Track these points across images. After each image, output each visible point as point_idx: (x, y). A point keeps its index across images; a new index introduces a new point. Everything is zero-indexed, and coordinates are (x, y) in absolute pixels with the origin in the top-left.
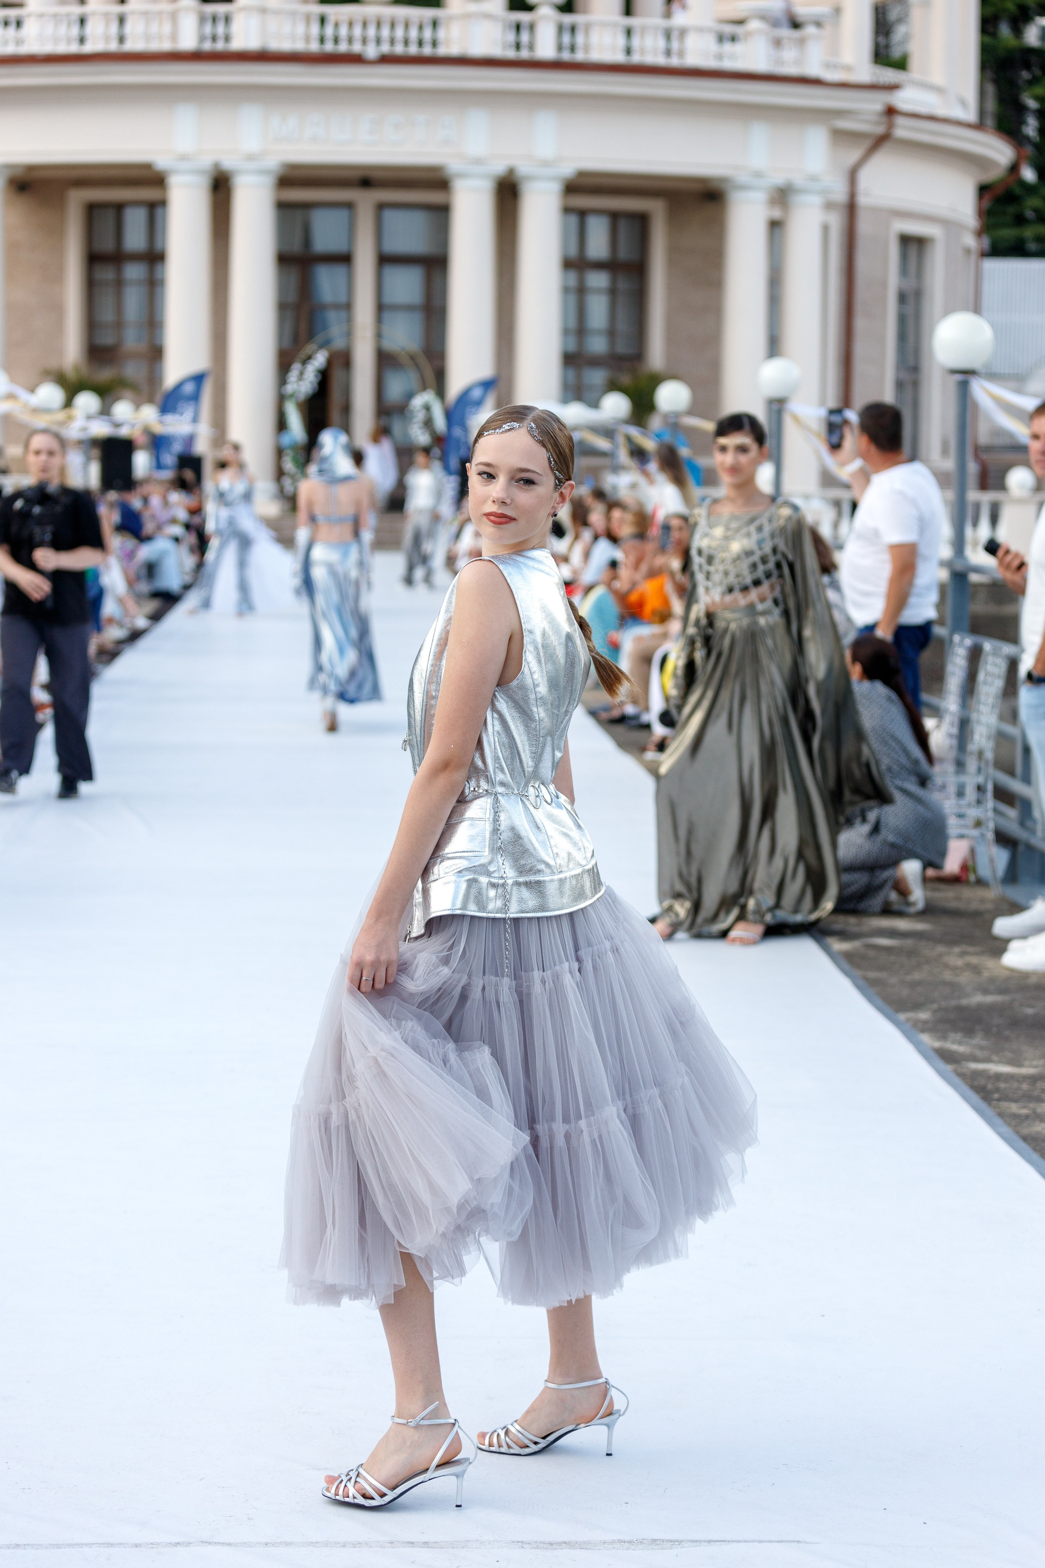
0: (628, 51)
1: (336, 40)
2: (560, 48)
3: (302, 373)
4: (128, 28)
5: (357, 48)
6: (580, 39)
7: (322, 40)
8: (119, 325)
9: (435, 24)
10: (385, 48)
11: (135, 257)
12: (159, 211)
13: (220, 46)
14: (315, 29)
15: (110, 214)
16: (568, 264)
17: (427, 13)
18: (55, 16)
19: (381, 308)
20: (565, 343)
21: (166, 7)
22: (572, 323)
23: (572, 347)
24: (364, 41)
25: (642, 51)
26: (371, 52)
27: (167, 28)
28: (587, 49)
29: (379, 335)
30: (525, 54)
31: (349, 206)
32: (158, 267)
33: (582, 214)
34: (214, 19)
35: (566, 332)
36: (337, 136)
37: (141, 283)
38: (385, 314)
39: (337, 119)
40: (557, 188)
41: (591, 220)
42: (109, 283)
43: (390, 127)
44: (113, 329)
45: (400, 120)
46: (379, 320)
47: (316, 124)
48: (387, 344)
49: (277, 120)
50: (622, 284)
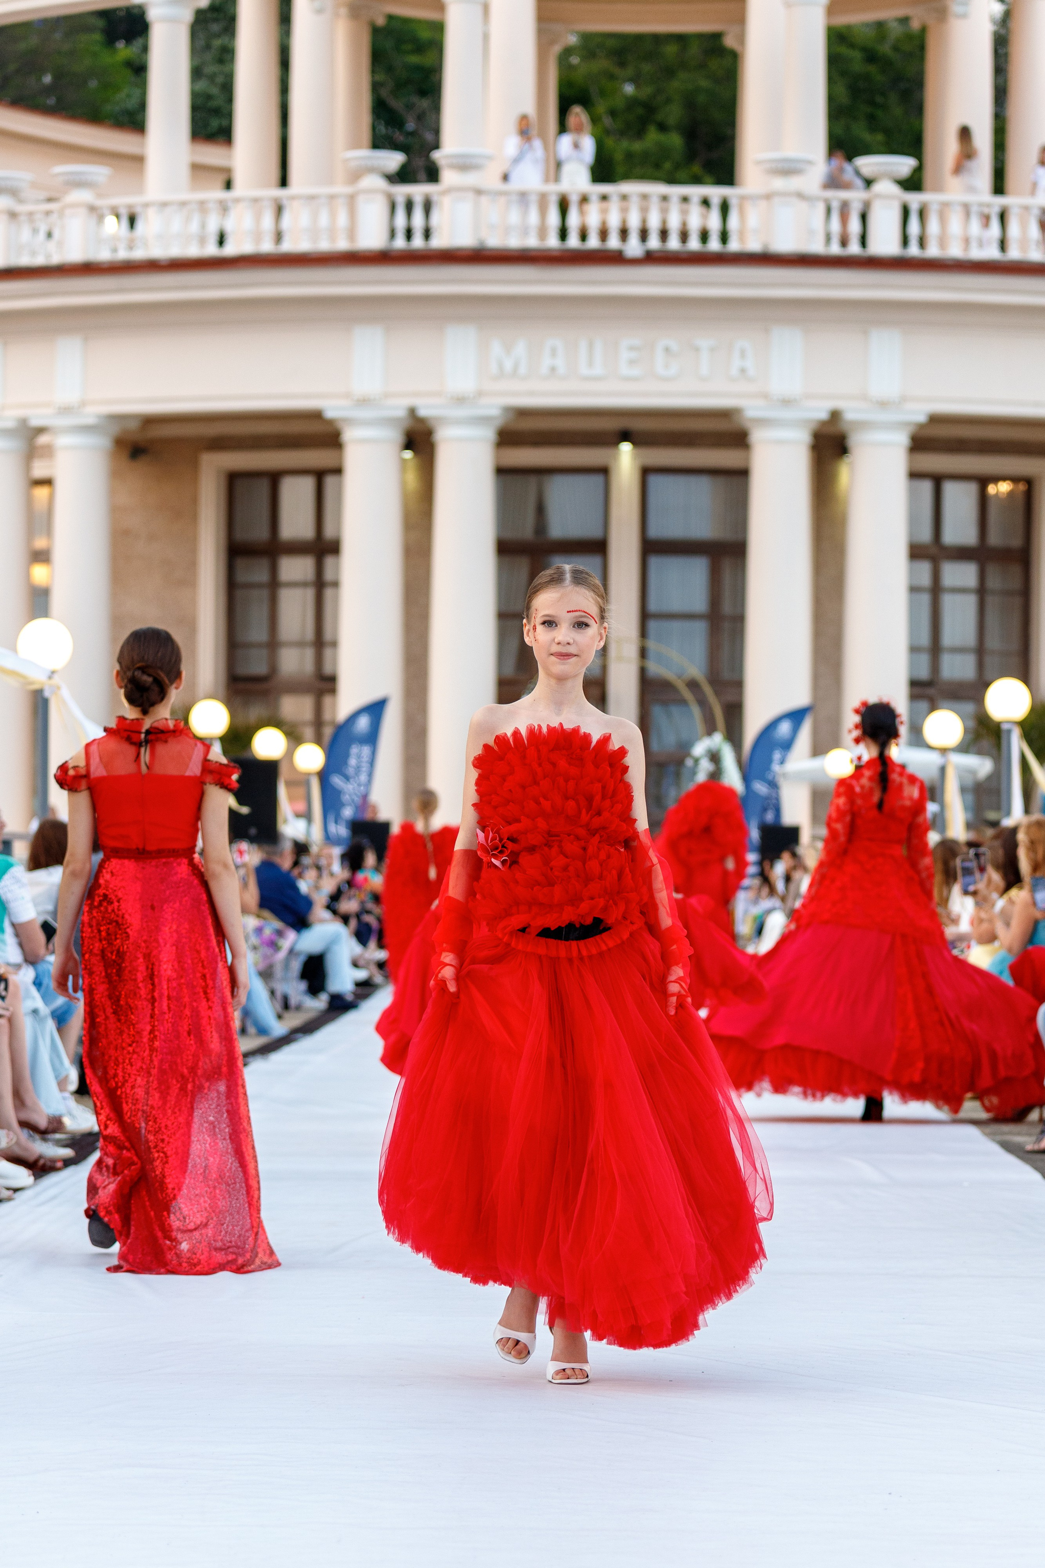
0: (1003, 245)
1: (583, 236)
2: (905, 241)
4: (287, 221)
5: (614, 243)
6: (933, 227)
7: (563, 234)
8: (273, 644)
9: (725, 208)
10: (654, 243)
11: (297, 548)
12: (330, 481)
13: (418, 242)
14: (553, 218)
15: (263, 487)
16: (916, 552)
17: (715, 193)
18: (183, 204)
19: (645, 616)
20: (912, 665)
21: (341, 189)
22: (925, 639)
23: (924, 674)
24: (624, 233)
25: (1024, 243)
26: (634, 248)
27: (342, 219)
28: (942, 242)
29: (643, 653)
30: (854, 248)
31: (604, 471)
32: (329, 561)
33: (938, 480)
34: (409, 206)
35: (914, 649)
36: (584, 370)
37: (304, 584)
38: (652, 625)
39: (583, 346)
40: (902, 439)
41: (950, 489)
42: (259, 586)
43: (660, 356)
44: (264, 652)
45: (674, 345)
46: (643, 633)
47: (554, 352)
48: (655, 669)
49: (496, 348)
50: (994, 582)
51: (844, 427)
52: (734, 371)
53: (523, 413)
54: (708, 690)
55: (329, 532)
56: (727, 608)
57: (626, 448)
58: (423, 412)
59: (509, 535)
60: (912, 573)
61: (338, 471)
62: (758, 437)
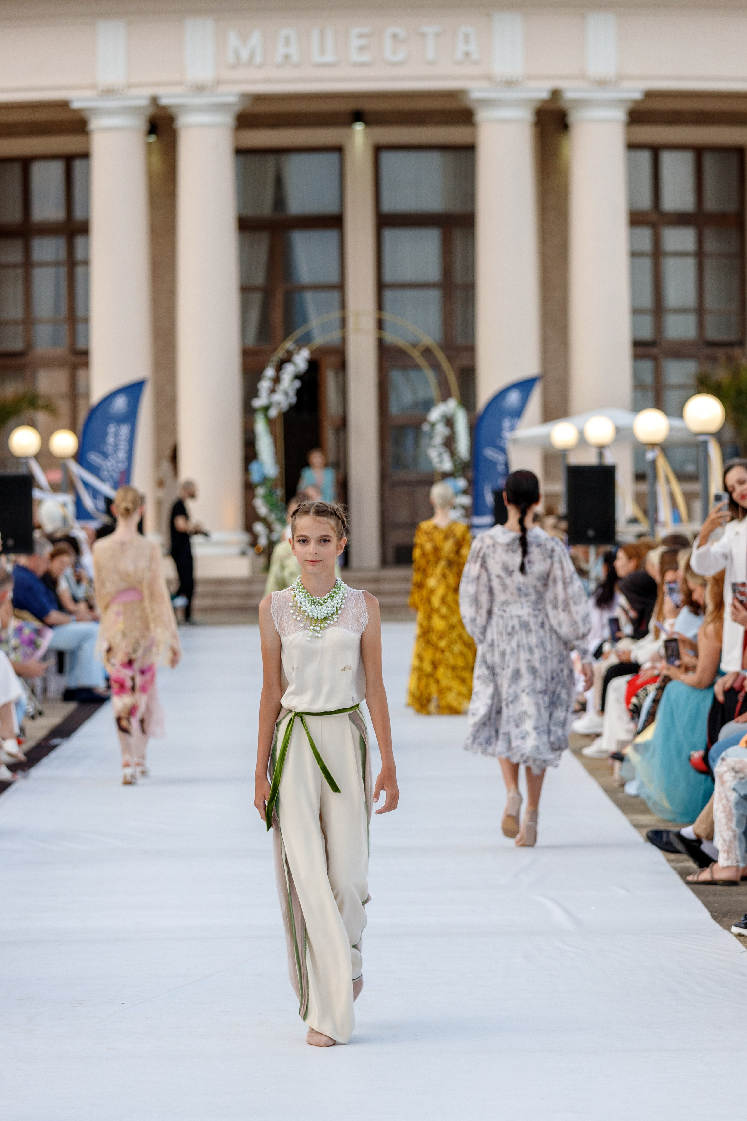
3: (277, 380)
8: (29, 322)
11: (48, 230)
12: (78, 165)
15: (15, 172)
16: (636, 219)
19: (381, 287)
20: (635, 326)
22: (647, 301)
23: (647, 333)
29: (380, 324)
31: (337, 151)
32: (79, 241)
33: (656, 151)
35: (636, 311)
36: (317, 58)
37: (57, 264)
38: (388, 295)
39: (315, 34)
40: (620, 115)
41: (667, 158)
42: (15, 266)
43: (388, 43)
44: (20, 329)
45: (401, 32)
46: (380, 306)
47: (287, 41)
48: (390, 337)
49: (233, 39)
50: (711, 245)
51: (564, 105)
52: (459, 56)
53: (259, 98)
54: (441, 357)
55: (78, 214)
56: (459, 277)
57: (359, 127)
58: (164, 101)
59: (249, 212)
60: (632, 239)
61: (86, 156)
62: (482, 116)
